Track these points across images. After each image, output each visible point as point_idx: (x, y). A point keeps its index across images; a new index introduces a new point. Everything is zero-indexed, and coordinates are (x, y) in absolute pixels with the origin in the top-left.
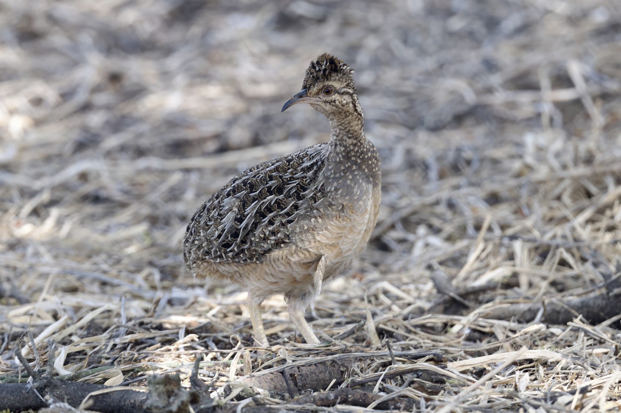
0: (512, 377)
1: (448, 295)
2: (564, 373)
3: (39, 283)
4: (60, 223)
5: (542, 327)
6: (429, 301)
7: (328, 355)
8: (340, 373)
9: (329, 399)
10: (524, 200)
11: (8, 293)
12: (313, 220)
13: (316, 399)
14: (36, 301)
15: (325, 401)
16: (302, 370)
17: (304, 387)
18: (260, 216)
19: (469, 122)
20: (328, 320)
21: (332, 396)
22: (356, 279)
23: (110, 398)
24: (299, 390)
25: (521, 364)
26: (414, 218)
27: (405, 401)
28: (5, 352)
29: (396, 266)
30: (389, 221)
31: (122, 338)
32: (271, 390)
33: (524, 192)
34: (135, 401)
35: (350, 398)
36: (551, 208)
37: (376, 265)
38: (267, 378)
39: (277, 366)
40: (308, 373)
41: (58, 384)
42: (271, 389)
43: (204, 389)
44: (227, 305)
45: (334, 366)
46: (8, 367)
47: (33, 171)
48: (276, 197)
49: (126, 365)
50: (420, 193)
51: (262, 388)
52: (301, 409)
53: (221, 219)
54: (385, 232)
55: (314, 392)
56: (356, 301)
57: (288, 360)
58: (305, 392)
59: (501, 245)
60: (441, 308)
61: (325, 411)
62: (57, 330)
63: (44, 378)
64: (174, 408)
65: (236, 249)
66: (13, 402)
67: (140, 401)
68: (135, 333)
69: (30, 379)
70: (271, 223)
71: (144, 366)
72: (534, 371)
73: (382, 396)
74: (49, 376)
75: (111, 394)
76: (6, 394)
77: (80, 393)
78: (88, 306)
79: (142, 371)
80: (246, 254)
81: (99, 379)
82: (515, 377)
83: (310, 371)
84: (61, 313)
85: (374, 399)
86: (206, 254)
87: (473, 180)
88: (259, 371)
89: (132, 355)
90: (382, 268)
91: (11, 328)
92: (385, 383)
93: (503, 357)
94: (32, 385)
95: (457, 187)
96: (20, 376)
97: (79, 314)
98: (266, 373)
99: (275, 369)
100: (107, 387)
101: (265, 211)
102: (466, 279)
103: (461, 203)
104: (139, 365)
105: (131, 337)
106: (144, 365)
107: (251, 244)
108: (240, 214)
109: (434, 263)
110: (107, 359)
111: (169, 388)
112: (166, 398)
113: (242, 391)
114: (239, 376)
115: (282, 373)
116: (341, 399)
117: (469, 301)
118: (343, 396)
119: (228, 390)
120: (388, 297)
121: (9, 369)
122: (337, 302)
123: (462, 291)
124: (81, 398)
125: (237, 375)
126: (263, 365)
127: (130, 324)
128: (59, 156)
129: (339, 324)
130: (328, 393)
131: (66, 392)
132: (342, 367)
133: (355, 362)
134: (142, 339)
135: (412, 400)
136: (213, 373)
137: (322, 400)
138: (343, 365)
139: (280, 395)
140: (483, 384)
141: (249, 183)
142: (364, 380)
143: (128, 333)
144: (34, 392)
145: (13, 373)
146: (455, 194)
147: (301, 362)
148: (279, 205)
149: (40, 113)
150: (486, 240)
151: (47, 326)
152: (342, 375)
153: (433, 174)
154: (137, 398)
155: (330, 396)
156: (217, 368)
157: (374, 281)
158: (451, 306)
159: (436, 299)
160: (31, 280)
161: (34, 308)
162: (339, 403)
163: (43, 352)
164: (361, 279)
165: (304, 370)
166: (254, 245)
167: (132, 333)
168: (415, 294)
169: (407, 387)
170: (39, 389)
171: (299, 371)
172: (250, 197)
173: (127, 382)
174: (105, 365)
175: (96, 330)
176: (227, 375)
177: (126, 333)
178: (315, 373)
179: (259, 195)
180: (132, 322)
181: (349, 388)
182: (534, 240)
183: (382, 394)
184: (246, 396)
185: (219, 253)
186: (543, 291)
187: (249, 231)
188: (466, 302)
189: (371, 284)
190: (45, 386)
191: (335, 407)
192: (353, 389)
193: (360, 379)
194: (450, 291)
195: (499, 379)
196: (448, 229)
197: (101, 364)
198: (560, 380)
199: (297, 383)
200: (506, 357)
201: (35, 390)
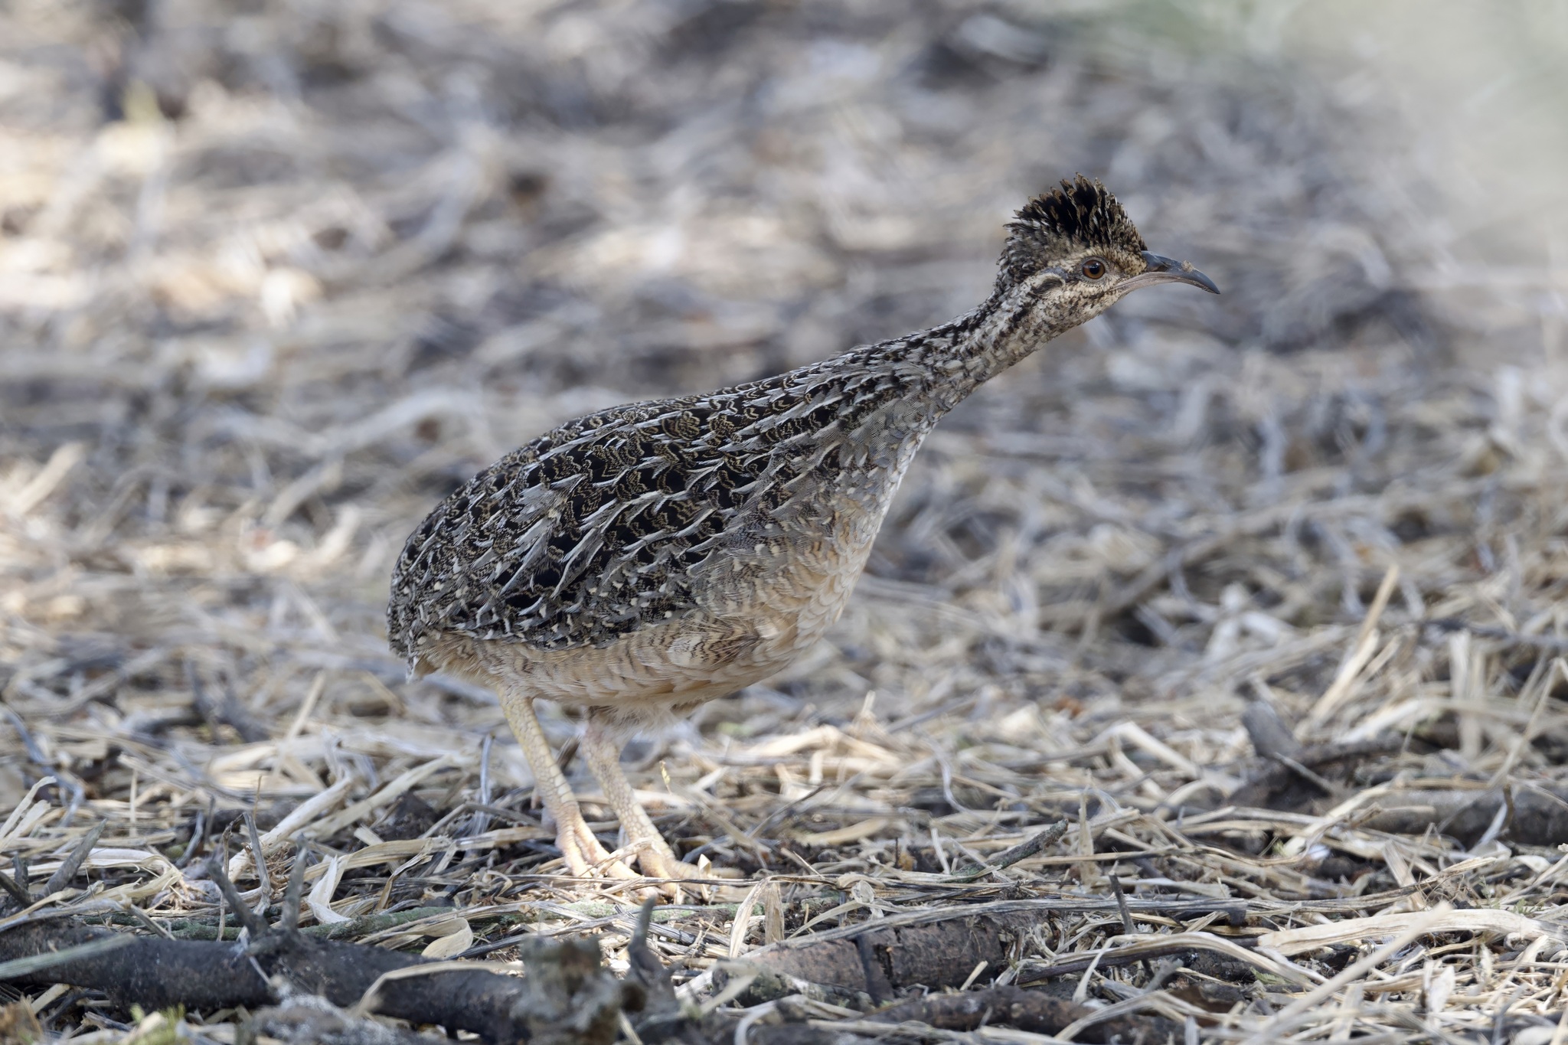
0: (1414, 977)
1: (1281, 762)
2: (1543, 970)
3: (295, 688)
4: (359, 542)
5: (1502, 852)
6: (1236, 775)
7: (971, 902)
8: (999, 947)
9: (966, 1010)
10: (1483, 534)
11: (217, 712)
12: (759, 547)
13: (934, 1010)
14: (282, 735)
15: (956, 1016)
16: (906, 937)
17: (908, 977)
18: (619, 538)
19: (1373, 331)
20: (983, 815)
21: (973, 1004)
22: (1063, 712)
23: (433, 986)
24: (896, 986)
25: (1441, 942)
26: (1217, 566)
27: (1150, 1024)
28: (193, 861)
29: (1163, 685)
30: (1155, 572)
31: (478, 837)
32: (826, 984)
33: (1486, 514)
34: (492, 999)
35: (1016, 1011)
36: (1548, 556)
37: (1117, 678)
38: (818, 954)
39: (847, 923)
40: (920, 945)
41: (310, 948)
42: (827, 981)
43: (659, 975)
44: (743, 766)
45: (985, 930)
46: (197, 899)
47: (308, 411)
48: (667, 497)
49: (481, 905)
50: (1239, 506)
51: (805, 977)
52: (895, 1035)
53: (517, 536)
54: (1145, 598)
55: (930, 992)
56: (1058, 766)
57: (873, 911)
58: (909, 991)
59: (1421, 641)
60: (1262, 793)
61: (951, 1040)
62: (324, 812)
63: (275, 932)
64: (582, 1021)
65: (543, 612)
66: (197, 988)
67: (503, 998)
68: (511, 827)
69: (243, 932)
70: (645, 556)
71: (524, 911)
72: (1470, 961)
73: (1094, 1010)
74: (287, 928)
75: (435, 979)
76: (184, 966)
77: (360, 973)
78: (406, 754)
79: (521, 922)
80: (568, 626)
81: (414, 938)
82: (1421, 977)
83: (924, 938)
84: (336, 769)
85: (1074, 1015)
86: (461, 618)
87: (1371, 476)
88: (804, 933)
89: (498, 881)
90: (1131, 686)
91: (213, 801)
92: (1108, 977)
93: (1398, 924)
94: (245, 945)
95: (1325, 494)
96: (222, 922)
97: (386, 773)
98: (819, 939)
99: (845, 930)
100: (426, 961)
101: (634, 527)
102: (1330, 722)
103: (1333, 535)
104: (513, 906)
105: (501, 836)
106: (523, 907)
107: (586, 603)
108: (566, 530)
109: (1257, 678)
110: (438, 888)
111: (573, 970)
112: (564, 994)
113: (756, 984)
114: (752, 946)
115: (856, 940)
116: (994, 1012)
117: (1331, 779)
118: (998, 1006)
119: (722, 978)
120: (1136, 761)
121: (200, 903)
122: (1011, 769)
123: (1314, 753)
124: (362, 984)
125: (748, 942)
126: (815, 921)
127: (501, 804)
128: (375, 374)
129: (1009, 824)
130: (964, 997)
131: (326, 968)
132: (1003, 931)
133: (1036, 922)
134: (525, 841)
135: (1166, 1021)
136: (691, 936)
137: (949, 1012)
138: (1006, 928)
139: (848, 996)
140: (1343, 989)
141: (590, 457)
142: (1055, 966)
143: (493, 826)
144: (250, 965)
145: (207, 913)
146: (1319, 511)
147: (904, 916)
148: (674, 515)
149: (339, 266)
150: (1384, 630)
151: (302, 798)
152: (1003, 951)
153: (1272, 459)
154: (497, 993)
155: (969, 1004)
156: (701, 922)
157: (1107, 719)
158: (1286, 790)
159: (1254, 772)
160: (275, 683)
161: (276, 754)
162: (989, 1023)
163: (280, 864)
164: (1075, 714)
165: (911, 937)
166: (593, 605)
167: (504, 826)
168: (1203, 755)
169: (1157, 988)
170: (261, 957)
171: (899, 939)
172: (594, 489)
173: (482, 947)
174: (431, 903)
175: (417, 815)
176: (724, 941)
177: (490, 826)
178: (938, 946)
179: (620, 488)
180: (507, 800)
181: (1016, 987)
182: (1499, 635)
183: (1095, 1003)
184: (764, 998)
185: (495, 618)
186: (1511, 760)
187: (586, 571)
188: (1324, 783)
189: (1098, 726)
190: (279, 952)
191: (977, 1031)
192: (1026, 989)
193: (1045, 964)
194: (1286, 754)
195: (1380, 979)
196: (1299, 596)
197: (422, 901)
198: (1534, 986)
199: (891, 968)
200: (1404, 923)
201: (253, 961)
